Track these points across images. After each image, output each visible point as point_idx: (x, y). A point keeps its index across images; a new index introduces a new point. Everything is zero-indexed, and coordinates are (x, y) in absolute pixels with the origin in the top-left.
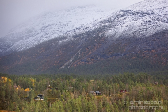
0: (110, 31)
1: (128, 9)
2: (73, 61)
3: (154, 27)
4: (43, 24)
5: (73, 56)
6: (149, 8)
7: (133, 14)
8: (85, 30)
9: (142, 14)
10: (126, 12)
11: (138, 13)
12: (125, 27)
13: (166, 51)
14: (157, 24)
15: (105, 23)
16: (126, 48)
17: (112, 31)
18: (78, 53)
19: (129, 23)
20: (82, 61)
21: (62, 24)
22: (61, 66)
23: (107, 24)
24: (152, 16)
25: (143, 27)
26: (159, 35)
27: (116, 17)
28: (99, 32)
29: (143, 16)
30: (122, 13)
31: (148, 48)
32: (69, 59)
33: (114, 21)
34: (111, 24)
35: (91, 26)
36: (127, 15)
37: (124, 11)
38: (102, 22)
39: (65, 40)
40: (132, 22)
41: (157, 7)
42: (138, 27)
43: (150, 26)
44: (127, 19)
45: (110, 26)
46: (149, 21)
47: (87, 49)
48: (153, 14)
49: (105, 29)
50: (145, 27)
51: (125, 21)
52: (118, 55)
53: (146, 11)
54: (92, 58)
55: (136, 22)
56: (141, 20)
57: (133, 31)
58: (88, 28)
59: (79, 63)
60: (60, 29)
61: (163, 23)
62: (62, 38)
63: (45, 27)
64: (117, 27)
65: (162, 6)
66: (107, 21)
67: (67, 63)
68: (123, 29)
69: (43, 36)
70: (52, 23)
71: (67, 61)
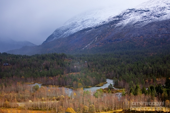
0: (119, 24)
1: (133, 8)
2: (91, 44)
3: (148, 20)
4: (83, 19)
5: (91, 41)
6: (147, 7)
7: (136, 11)
8: (103, 23)
9: (142, 11)
10: (131, 10)
11: (139, 11)
12: (129, 20)
13: (150, 37)
14: (151, 18)
15: (116, 18)
16: (125, 35)
17: (120, 23)
18: (95, 39)
19: (132, 17)
20: (96, 44)
21: (94, 19)
22: (83, 48)
23: (117, 19)
24: (148, 12)
25: (141, 20)
26: (148, 26)
27: (124, 14)
28: (112, 25)
29: (142, 13)
30: (128, 11)
31: (139, 35)
32: (88, 44)
33: (122, 17)
34: (120, 18)
35: (107, 21)
36: (132, 12)
37: (130, 10)
38: (114, 18)
39: (90, 31)
40: (134, 17)
41: (152, 6)
42: (137, 21)
43: (146, 19)
44: (132, 15)
45: (119, 20)
46: (145, 16)
47: (101, 36)
48: (149, 11)
49: (115, 22)
50: (142, 20)
51: (130, 16)
52: (119, 40)
53: (144, 9)
54: (103, 42)
55: (137, 17)
56: (141, 15)
57: (134, 23)
58: (105, 21)
59: (94, 46)
60: (93, 23)
61: (154, 17)
62: (88, 29)
63: (84, 21)
64: (124, 21)
65: (155, 5)
66: (118, 17)
67: (87, 46)
68: (128, 22)
69: (81, 28)
70: (88, 18)
71: (87, 45)
